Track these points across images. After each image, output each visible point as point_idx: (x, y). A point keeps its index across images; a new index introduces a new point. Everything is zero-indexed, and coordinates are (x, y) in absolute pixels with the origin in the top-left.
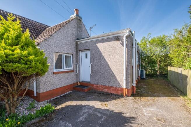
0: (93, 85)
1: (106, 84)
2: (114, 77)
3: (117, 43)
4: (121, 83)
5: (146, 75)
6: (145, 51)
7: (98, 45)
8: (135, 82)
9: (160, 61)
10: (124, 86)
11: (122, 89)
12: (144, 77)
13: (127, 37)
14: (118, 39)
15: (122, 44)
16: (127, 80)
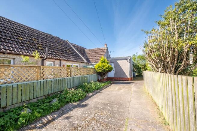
0: (115, 78)
1: (121, 77)
2: (125, 74)
3: (126, 61)
4: (127, 76)
5: (136, 75)
6: (135, 62)
7: (118, 61)
8: (132, 76)
9: (143, 68)
10: (129, 77)
11: (128, 78)
12: (135, 76)
13: (130, 59)
14: (126, 59)
15: (128, 61)
16: (130, 75)
